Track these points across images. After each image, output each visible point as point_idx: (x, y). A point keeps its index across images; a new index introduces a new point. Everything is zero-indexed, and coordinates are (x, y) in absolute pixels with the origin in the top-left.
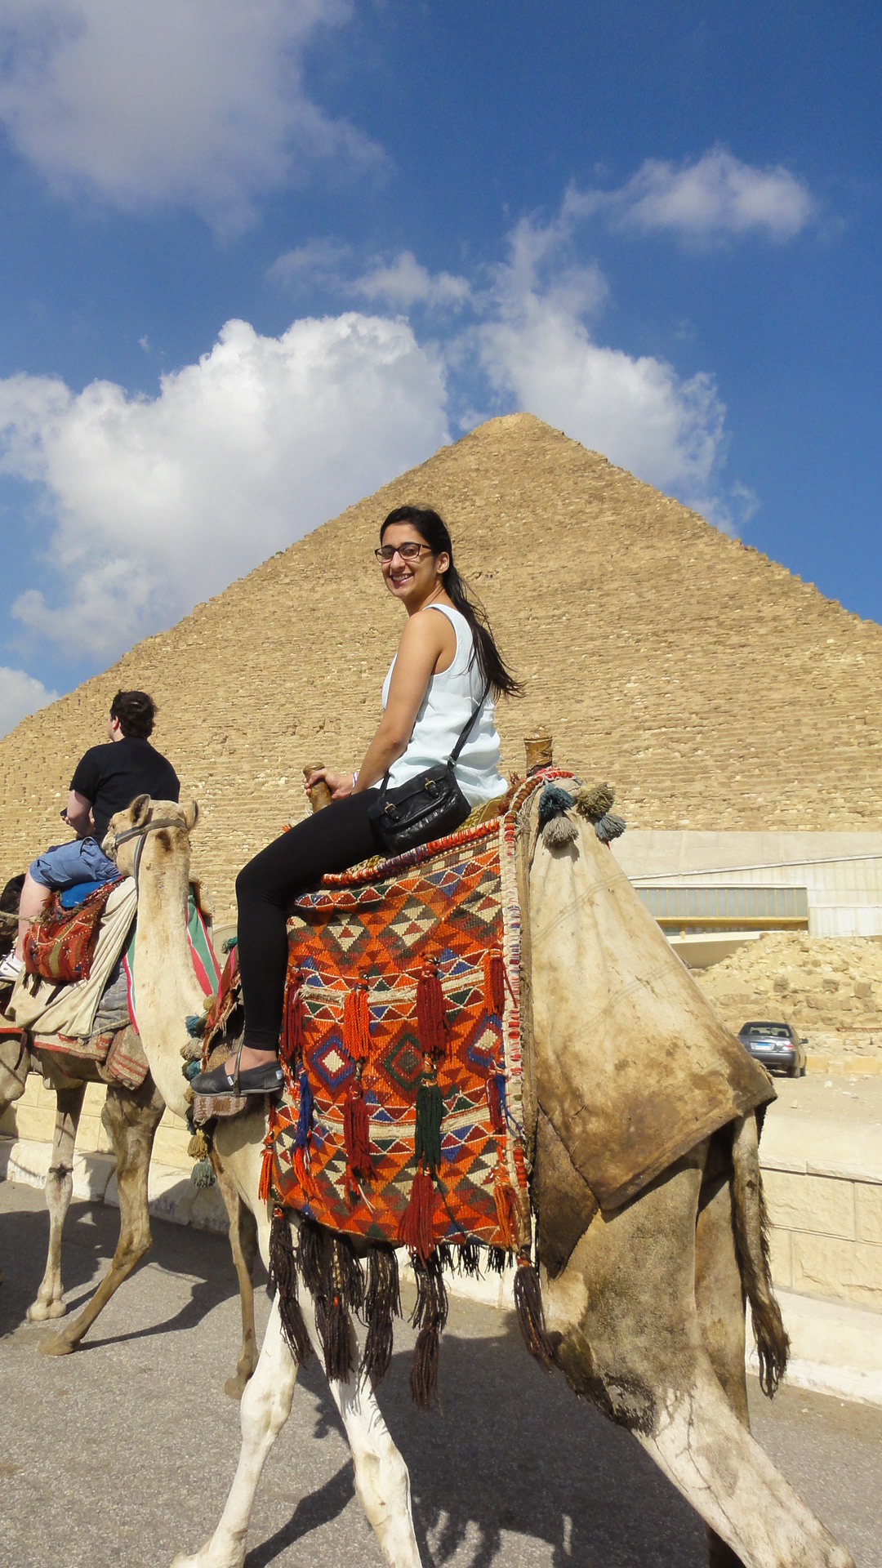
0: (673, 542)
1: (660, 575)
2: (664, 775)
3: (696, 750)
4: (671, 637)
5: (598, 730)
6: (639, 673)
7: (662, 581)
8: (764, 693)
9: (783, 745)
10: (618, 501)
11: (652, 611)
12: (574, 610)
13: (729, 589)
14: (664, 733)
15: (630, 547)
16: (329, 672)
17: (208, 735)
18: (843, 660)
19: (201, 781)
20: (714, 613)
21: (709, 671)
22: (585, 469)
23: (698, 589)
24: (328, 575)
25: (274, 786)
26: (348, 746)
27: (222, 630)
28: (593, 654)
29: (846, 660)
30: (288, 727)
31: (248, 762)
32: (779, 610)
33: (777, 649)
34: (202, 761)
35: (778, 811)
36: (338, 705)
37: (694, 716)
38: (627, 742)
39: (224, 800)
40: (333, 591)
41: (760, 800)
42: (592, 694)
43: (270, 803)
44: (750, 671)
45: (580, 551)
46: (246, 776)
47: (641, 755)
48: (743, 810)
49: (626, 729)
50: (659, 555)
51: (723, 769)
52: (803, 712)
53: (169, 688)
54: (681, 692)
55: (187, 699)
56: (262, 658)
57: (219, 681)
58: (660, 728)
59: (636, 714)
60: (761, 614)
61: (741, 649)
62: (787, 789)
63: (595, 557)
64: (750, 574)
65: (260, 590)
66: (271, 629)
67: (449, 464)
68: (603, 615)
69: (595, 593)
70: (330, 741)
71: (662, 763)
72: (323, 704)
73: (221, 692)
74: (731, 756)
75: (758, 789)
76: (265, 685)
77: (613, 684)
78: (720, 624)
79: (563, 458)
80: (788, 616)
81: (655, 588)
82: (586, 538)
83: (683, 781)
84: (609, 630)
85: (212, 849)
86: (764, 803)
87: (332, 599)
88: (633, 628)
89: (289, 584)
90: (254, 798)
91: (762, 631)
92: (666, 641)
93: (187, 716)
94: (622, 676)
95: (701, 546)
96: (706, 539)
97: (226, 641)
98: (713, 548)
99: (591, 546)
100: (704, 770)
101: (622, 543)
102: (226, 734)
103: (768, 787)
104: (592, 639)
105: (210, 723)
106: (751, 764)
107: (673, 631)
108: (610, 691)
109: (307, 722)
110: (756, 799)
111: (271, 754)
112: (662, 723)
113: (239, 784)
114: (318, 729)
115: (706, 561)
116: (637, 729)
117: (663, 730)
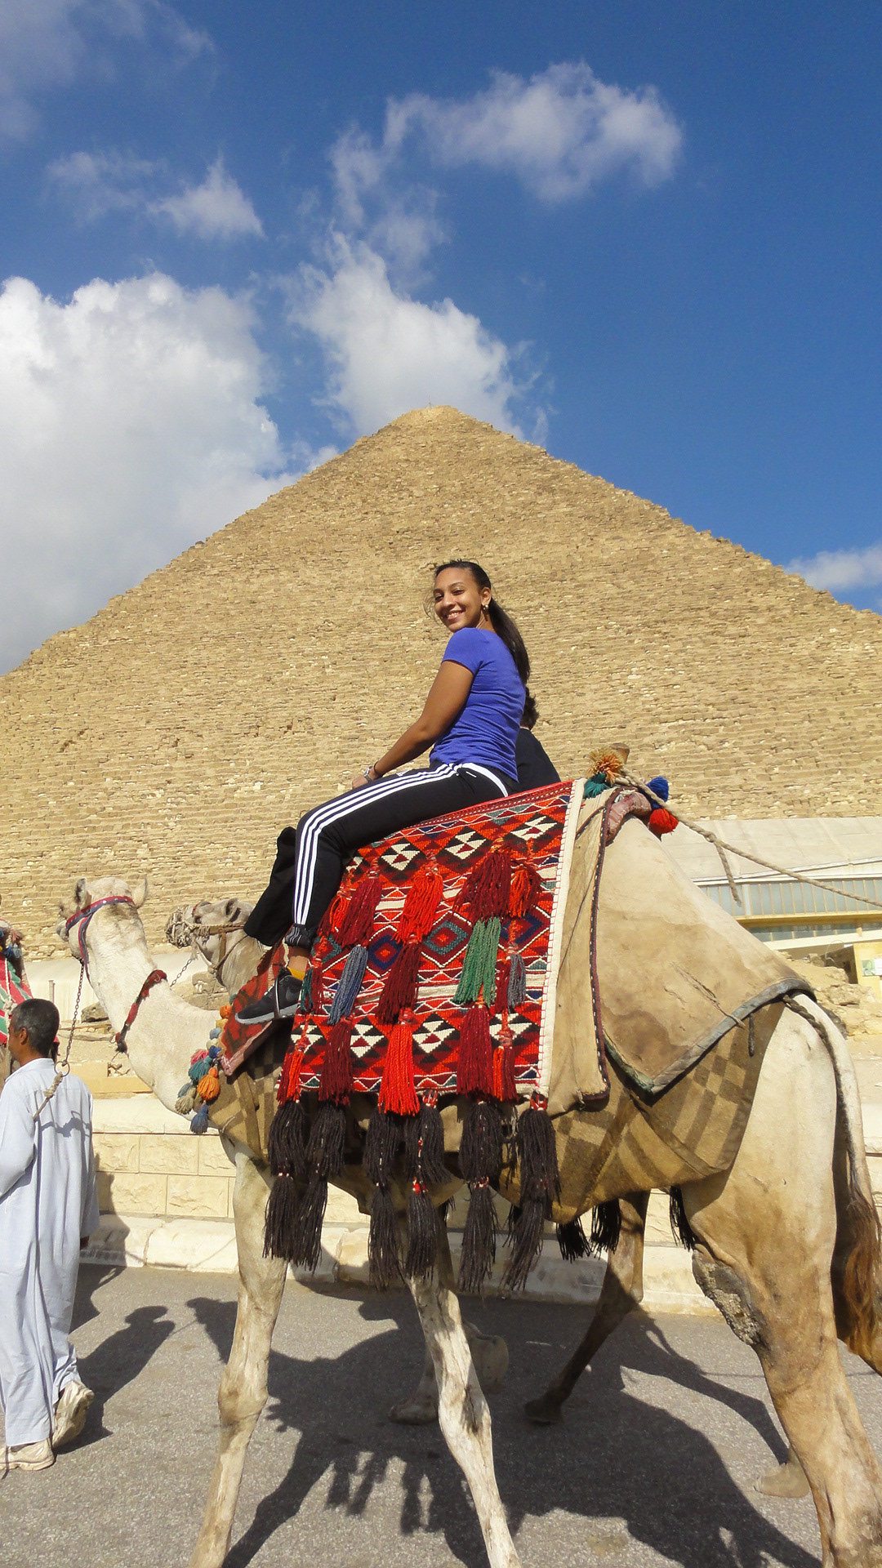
0: (640, 534)
1: (636, 566)
2: (694, 769)
3: (722, 742)
4: (665, 628)
5: (610, 724)
6: (639, 664)
7: (641, 573)
8: (780, 683)
9: (815, 735)
10: (569, 493)
11: (635, 601)
12: (551, 601)
13: (712, 580)
14: (683, 725)
15: (594, 538)
16: (287, 668)
17: (157, 738)
18: (851, 649)
19: (158, 789)
20: (703, 603)
21: (714, 661)
22: (525, 461)
23: (680, 580)
24: (263, 566)
25: (249, 792)
26: (327, 747)
27: (148, 624)
28: (584, 646)
29: (855, 649)
30: (250, 727)
31: (210, 767)
32: (773, 601)
33: (780, 639)
34: (155, 767)
35: (829, 803)
36: (304, 703)
37: (710, 707)
38: (646, 735)
39: (191, 809)
40: (271, 583)
41: (807, 792)
42: (594, 687)
43: (248, 811)
44: (758, 660)
45: (542, 542)
46: (212, 782)
47: (664, 749)
48: (792, 803)
49: (641, 722)
50: (629, 546)
51: (758, 762)
52: (826, 702)
53: (98, 687)
54: (690, 684)
55: (122, 699)
56: (204, 654)
57: (157, 678)
58: (677, 720)
59: (647, 706)
60: (753, 605)
61: (742, 639)
62: (832, 780)
63: (560, 548)
64: (730, 564)
65: (184, 581)
66: (207, 623)
67: (373, 454)
68: (584, 606)
69: (569, 584)
70: (305, 742)
71: (692, 757)
72: (286, 702)
73: (162, 691)
74: (762, 748)
75: (800, 780)
76: (214, 682)
77: (614, 677)
78: (713, 615)
79: (499, 450)
80: (781, 606)
81: (633, 578)
82: (546, 530)
83: (718, 774)
84: (595, 621)
85: (187, 865)
86: (812, 795)
87: (272, 591)
88: (620, 619)
89: (218, 575)
90: (226, 806)
91: (760, 621)
92: (659, 632)
93: (125, 718)
94: (621, 668)
95: (671, 537)
96: (674, 530)
97: (156, 635)
98: (685, 539)
99: (552, 537)
100: (737, 763)
101: (585, 534)
102: (177, 736)
103: (811, 778)
104: (579, 631)
105: (154, 724)
106: (786, 755)
107: (665, 622)
108: (613, 683)
109: (273, 722)
110: (802, 791)
111: (235, 757)
112: (679, 716)
113: (206, 791)
114: (286, 729)
115: (680, 552)
116: (653, 721)
117: (681, 722)
